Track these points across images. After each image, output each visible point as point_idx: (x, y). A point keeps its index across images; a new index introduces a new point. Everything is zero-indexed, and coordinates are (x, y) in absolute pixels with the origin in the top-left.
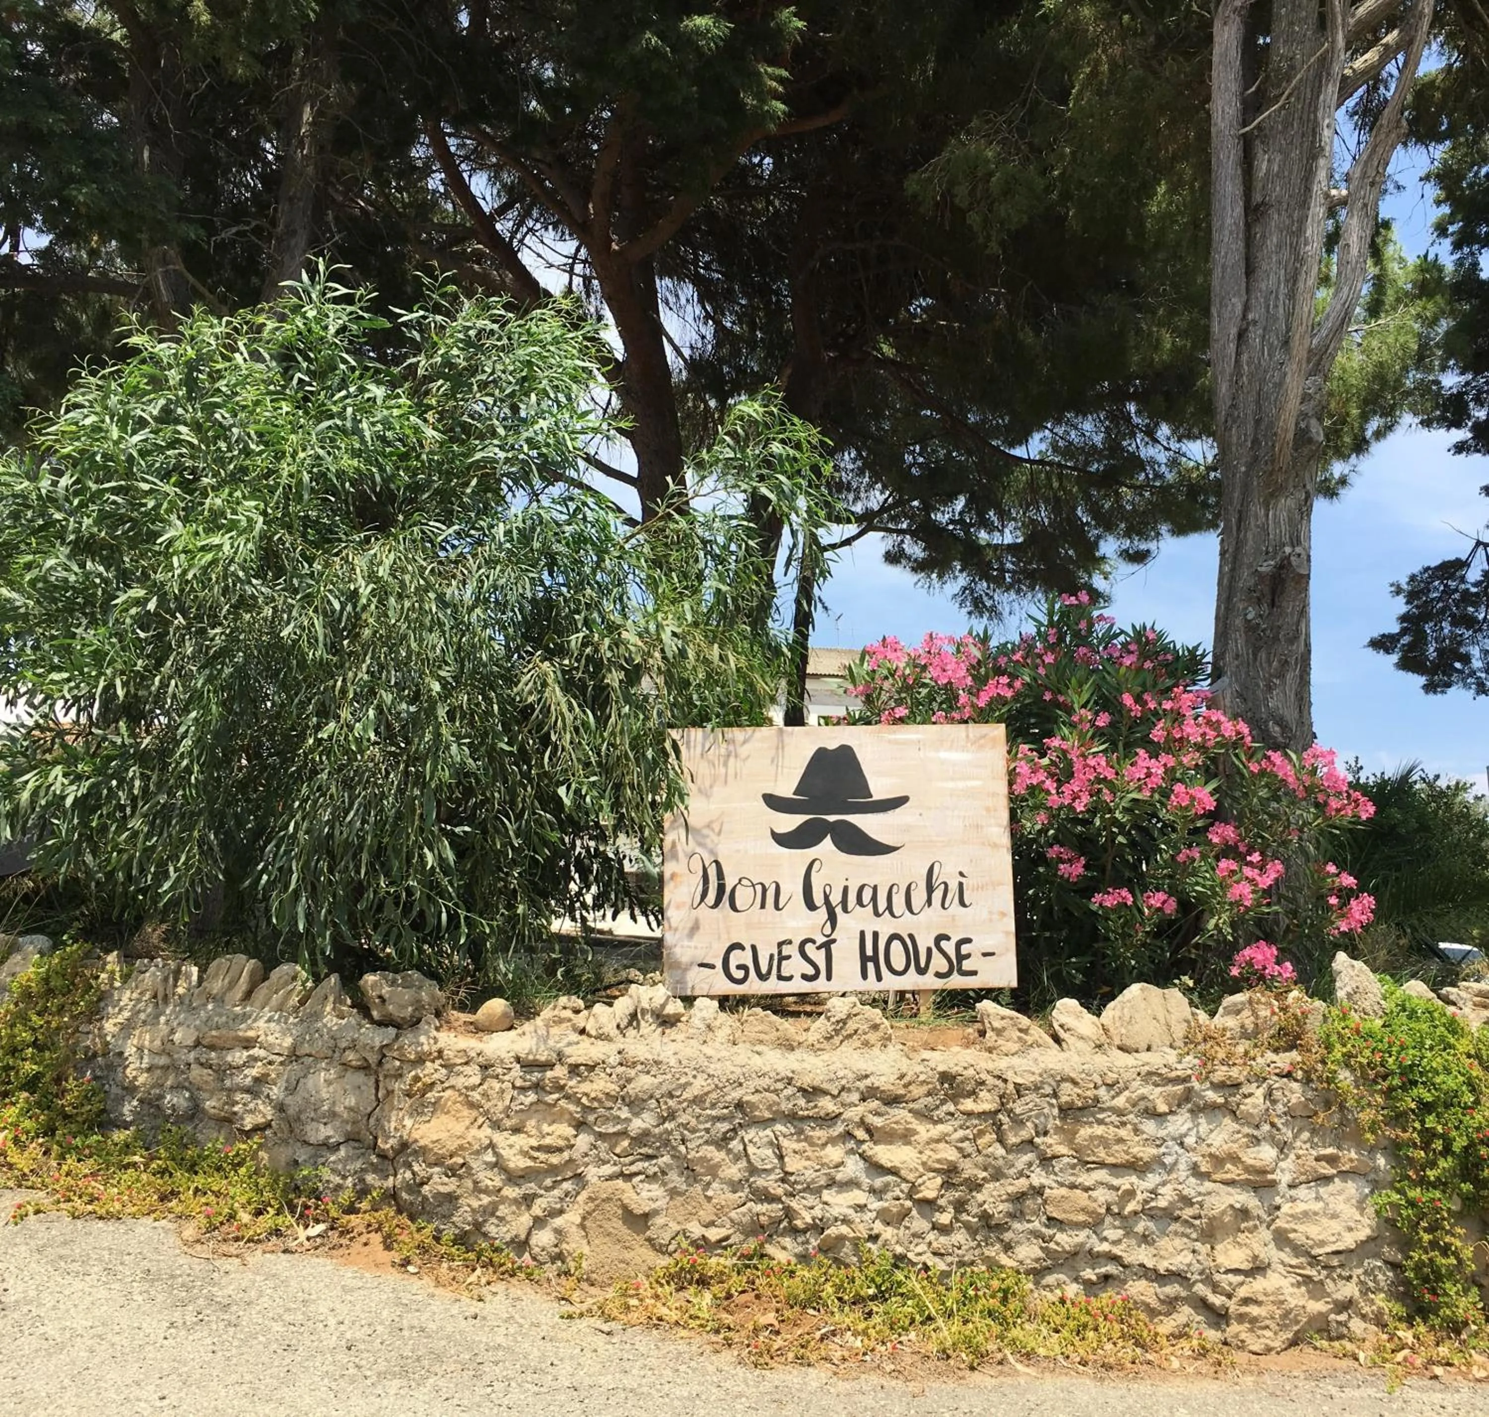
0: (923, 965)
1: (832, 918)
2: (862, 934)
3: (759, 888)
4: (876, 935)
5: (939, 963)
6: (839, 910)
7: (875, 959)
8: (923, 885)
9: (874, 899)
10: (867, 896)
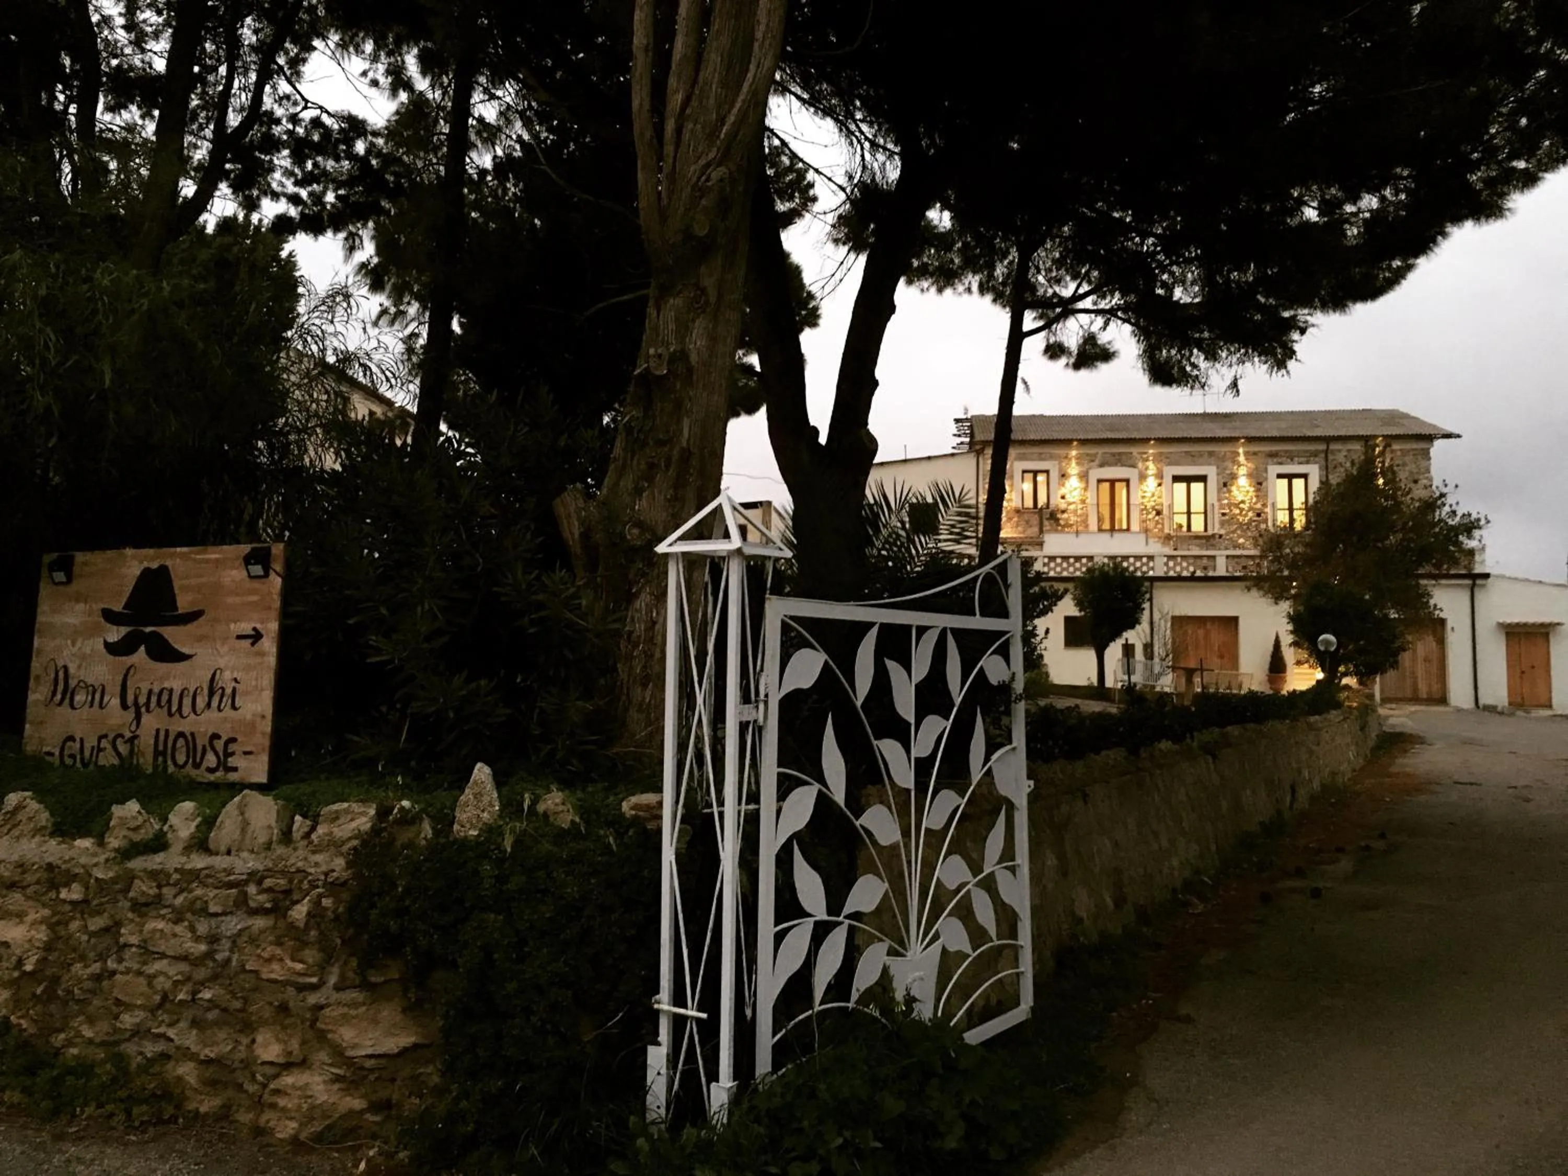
0: (198, 760)
1: (138, 717)
2: (158, 731)
3: (91, 688)
4: (167, 731)
5: (211, 760)
6: (143, 710)
7: (164, 754)
8: (206, 691)
9: (169, 701)
10: (165, 697)
